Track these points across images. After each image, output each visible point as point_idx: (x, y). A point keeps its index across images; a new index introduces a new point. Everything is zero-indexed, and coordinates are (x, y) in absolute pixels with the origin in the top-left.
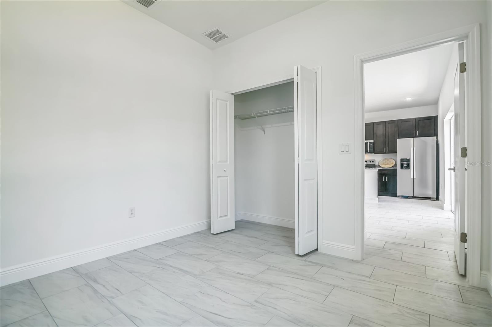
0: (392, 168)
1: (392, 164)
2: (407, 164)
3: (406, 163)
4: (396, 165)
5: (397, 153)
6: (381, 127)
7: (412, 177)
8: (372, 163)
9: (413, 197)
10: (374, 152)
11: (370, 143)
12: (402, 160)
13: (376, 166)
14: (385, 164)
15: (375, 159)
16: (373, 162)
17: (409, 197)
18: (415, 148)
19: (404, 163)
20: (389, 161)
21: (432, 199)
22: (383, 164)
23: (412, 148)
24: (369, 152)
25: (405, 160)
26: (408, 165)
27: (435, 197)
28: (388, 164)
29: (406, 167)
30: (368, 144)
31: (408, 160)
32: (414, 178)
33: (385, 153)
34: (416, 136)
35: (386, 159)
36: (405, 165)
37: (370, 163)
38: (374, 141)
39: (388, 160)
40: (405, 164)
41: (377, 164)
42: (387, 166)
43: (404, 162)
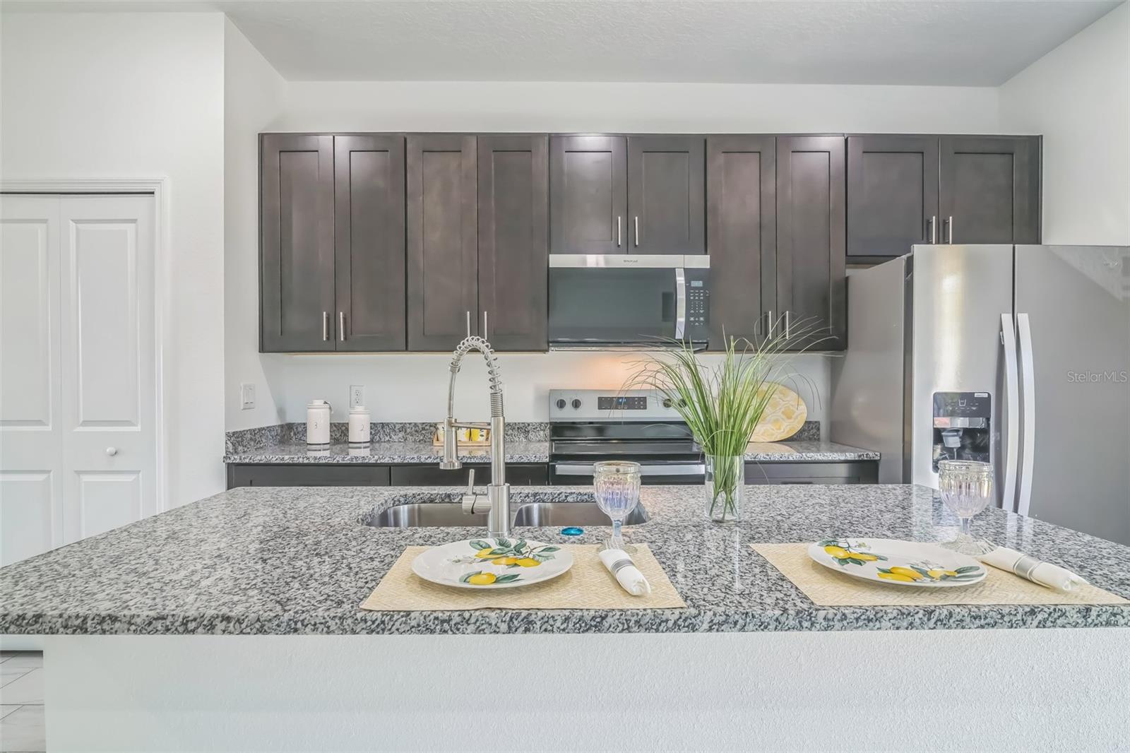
1: (788, 416)
8: (671, 413)
11: (690, 274)
18: (1024, 319)
23: (1010, 320)
24: (680, 335)
25: (964, 403)
30: (681, 278)
37: (662, 409)
38: (710, 263)
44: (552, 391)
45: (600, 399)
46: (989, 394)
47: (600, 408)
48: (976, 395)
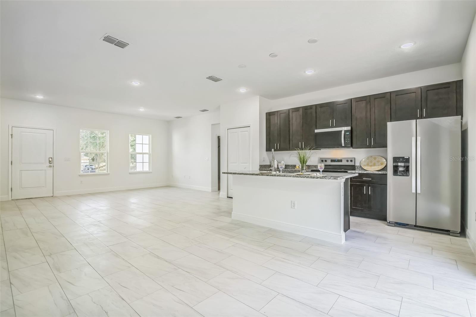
0: (380, 173)
1: (382, 164)
2: (404, 167)
3: (403, 164)
4: (385, 168)
5: (386, 147)
6: (363, 104)
7: (414, 191)
8: (350, 163)
9: (416, 226)
10: (352, 146)
11: (346, 131)
12: (396, 160)
13: (356, 167)
14: (370, 164)
15: (355, 157)
16: (351, 161)
17: (408, 225)
18: (419, 138)
19: (399, 164)
20: (377, 160)
21: (451, 234)
22: (368, 165)
23: (414, 139)
24: (343, 145)
25: (401, 160)
26: (407, 169)
27: (459, 230)
28: (374, 165)
29: (403, 171)
30: (343, 132)
31: (407, 160)
32: (418, 192)
33: (369, 147)
34: (421, 117)
35: (371, 157)
36: (401, 169)
37: (347, 162)
38: (352, 128)
39: (375, 159)
40: (401, 166)
41: (357, 164)
42: (373, 167)
43: (400, 162)
44: (321, 158)
45: (331, 160)
46: (409, 157)
47: (331, 162)
48: (405, 157)
